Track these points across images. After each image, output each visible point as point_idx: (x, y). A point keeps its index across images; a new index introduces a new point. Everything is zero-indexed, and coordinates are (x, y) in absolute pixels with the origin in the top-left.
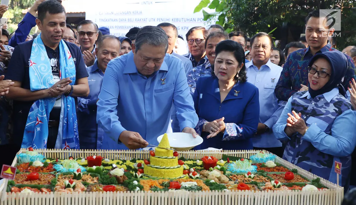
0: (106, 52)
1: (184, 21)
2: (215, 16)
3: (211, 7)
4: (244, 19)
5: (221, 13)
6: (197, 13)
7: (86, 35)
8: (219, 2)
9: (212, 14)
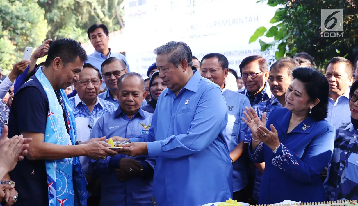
0: (125, 93)
1: (237, 54)
2: (274, 45)
3: (268, 35)
4: (309, 45)
5: (281, 41)
6: (253, 44)
7: (112, 75)
8: (277, 29)
9: (271, 43)
